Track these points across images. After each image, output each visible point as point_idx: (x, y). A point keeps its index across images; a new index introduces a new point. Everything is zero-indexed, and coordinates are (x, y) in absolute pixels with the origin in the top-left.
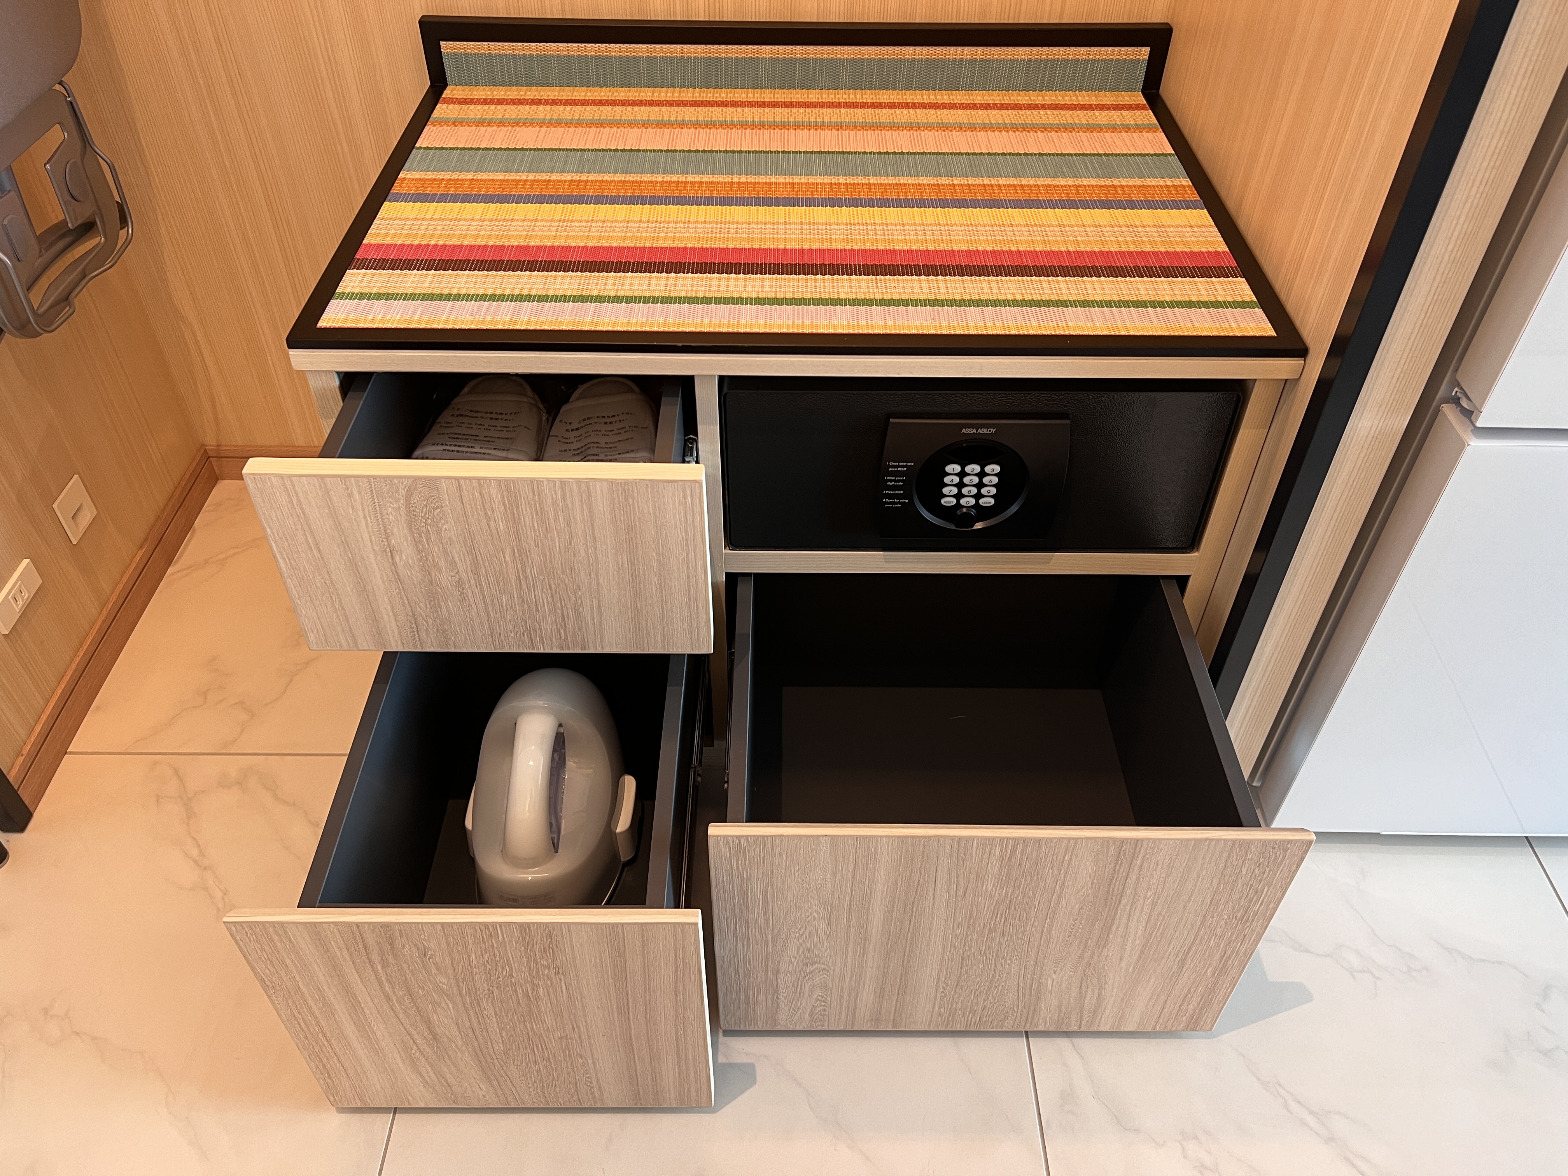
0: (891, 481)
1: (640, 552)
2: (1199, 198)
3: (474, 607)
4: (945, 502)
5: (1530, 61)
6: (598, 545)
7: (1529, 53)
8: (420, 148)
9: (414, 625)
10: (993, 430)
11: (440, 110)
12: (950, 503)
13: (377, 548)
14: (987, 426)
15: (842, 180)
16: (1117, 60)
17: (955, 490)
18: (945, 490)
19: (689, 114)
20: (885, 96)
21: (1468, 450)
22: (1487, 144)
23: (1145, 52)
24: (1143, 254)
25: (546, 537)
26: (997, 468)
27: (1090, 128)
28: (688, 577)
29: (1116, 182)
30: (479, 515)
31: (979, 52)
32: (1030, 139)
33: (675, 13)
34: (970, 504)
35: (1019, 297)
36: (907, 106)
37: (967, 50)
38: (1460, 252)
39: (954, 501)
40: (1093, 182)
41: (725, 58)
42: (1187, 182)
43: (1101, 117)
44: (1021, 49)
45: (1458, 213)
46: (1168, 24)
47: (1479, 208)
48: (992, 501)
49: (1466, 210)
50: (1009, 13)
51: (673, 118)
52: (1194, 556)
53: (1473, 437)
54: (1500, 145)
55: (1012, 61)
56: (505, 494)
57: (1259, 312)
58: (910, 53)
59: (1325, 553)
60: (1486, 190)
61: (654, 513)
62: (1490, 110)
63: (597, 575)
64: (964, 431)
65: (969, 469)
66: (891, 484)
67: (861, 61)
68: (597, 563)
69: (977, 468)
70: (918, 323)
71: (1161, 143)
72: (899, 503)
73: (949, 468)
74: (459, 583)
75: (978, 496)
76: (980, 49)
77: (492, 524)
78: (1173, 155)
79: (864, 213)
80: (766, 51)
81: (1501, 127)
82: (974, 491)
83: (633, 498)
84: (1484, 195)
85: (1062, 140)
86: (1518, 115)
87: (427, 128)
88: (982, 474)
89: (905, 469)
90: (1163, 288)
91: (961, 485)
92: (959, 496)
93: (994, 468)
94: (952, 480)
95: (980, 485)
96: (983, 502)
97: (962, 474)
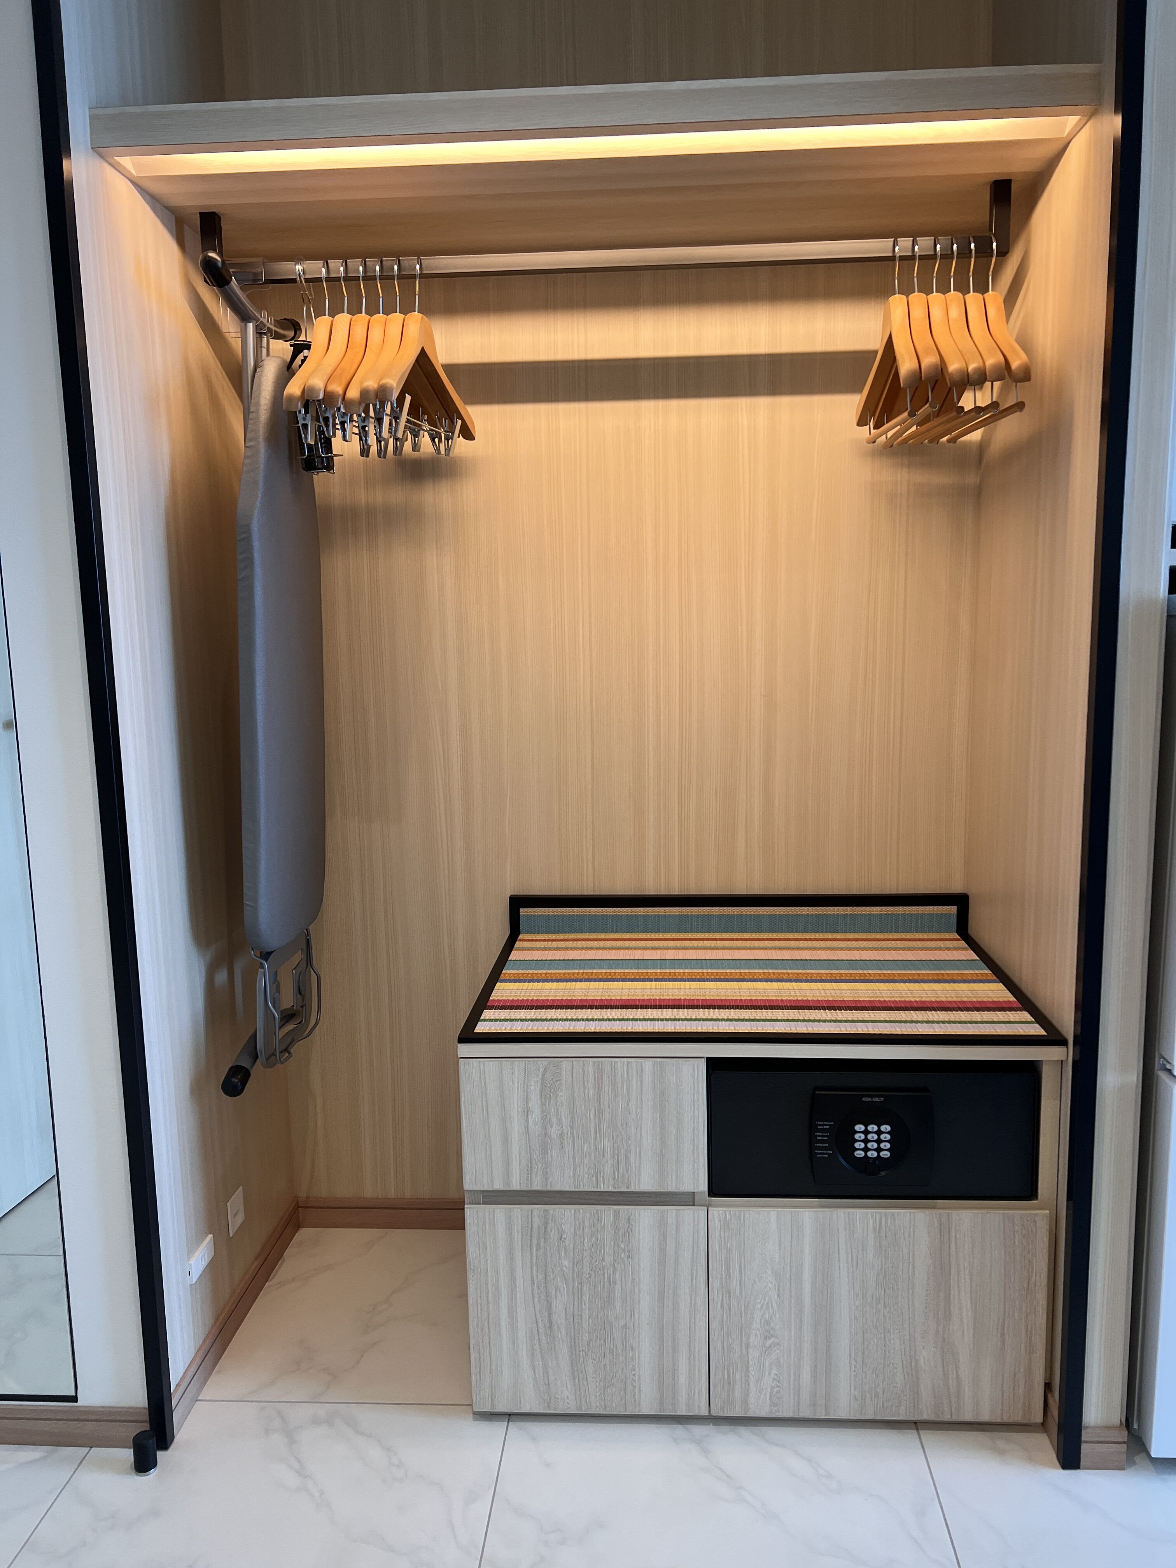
0: (819, 1136)
1: (667, 1110)
2: (997, 979)
3: (567, 1154)
4: (857, 1154)
6: (644, 1106)
8: (511, 960)
9: (529, 1169)
11: (518, 944)
12: (860, 1154)
13: (520, 1110)
14: (878, 1096)
15: (771, 971)
16: (937, 913)
17: (863, 1145)
18: (857, 1145)
19: (671, 944)
23: (953, 910)
24: (962, 1002)
25: (615, 1100)
26: (888, 1128)
27: (925, 949)
28: (694, 1129)
29: (943, 972)
30: (580, 1085)
31: (849, 910)
32: (886, 954)
33: (660, 890)
34: (874, 1156)
36: (806, 940)
37: (840, 909)
39: (863, 1154)
40: (929, 972)
41: (691, 915)
42: (989, 972)
43: (931, 944)
44: (875, 907)
46: (965, 893)
48: (888, 1154)
50: (865, 888)
51: (661, 946)
52: (1035, 1203)
55: (870, 915)
56: (596, 1070)
57: (1036, 1025)
58: (805, 910)
61: (676, 1082)
63: (641, 1128)
64: (864, 1099)
65: (869, 1128)
66: (820, 1138)
67: (777, 916)
68: (642, 1120)
69: (875, 1128)
71: (971, 955)
72: (826, 1154)
73: (857, 1128)
74: (562, 1135)
75: (879, 1150)
76: (849, 908)
77: (586, 1092)
78: (978, 959)
80: (716, 911)
82: (875, 1145)
83: (665, 1073)
85: (906, 954)
87: (513, 952)
88: (879, 1133)
89: (828, 1127)
90: (976, 1016)
91: (866, 1141)
92: (866, 1150)
93: (886, 1128)
94: (860, 1137)
95: (879, 1141)
96: (883, 1154)
97: (866, 1132)
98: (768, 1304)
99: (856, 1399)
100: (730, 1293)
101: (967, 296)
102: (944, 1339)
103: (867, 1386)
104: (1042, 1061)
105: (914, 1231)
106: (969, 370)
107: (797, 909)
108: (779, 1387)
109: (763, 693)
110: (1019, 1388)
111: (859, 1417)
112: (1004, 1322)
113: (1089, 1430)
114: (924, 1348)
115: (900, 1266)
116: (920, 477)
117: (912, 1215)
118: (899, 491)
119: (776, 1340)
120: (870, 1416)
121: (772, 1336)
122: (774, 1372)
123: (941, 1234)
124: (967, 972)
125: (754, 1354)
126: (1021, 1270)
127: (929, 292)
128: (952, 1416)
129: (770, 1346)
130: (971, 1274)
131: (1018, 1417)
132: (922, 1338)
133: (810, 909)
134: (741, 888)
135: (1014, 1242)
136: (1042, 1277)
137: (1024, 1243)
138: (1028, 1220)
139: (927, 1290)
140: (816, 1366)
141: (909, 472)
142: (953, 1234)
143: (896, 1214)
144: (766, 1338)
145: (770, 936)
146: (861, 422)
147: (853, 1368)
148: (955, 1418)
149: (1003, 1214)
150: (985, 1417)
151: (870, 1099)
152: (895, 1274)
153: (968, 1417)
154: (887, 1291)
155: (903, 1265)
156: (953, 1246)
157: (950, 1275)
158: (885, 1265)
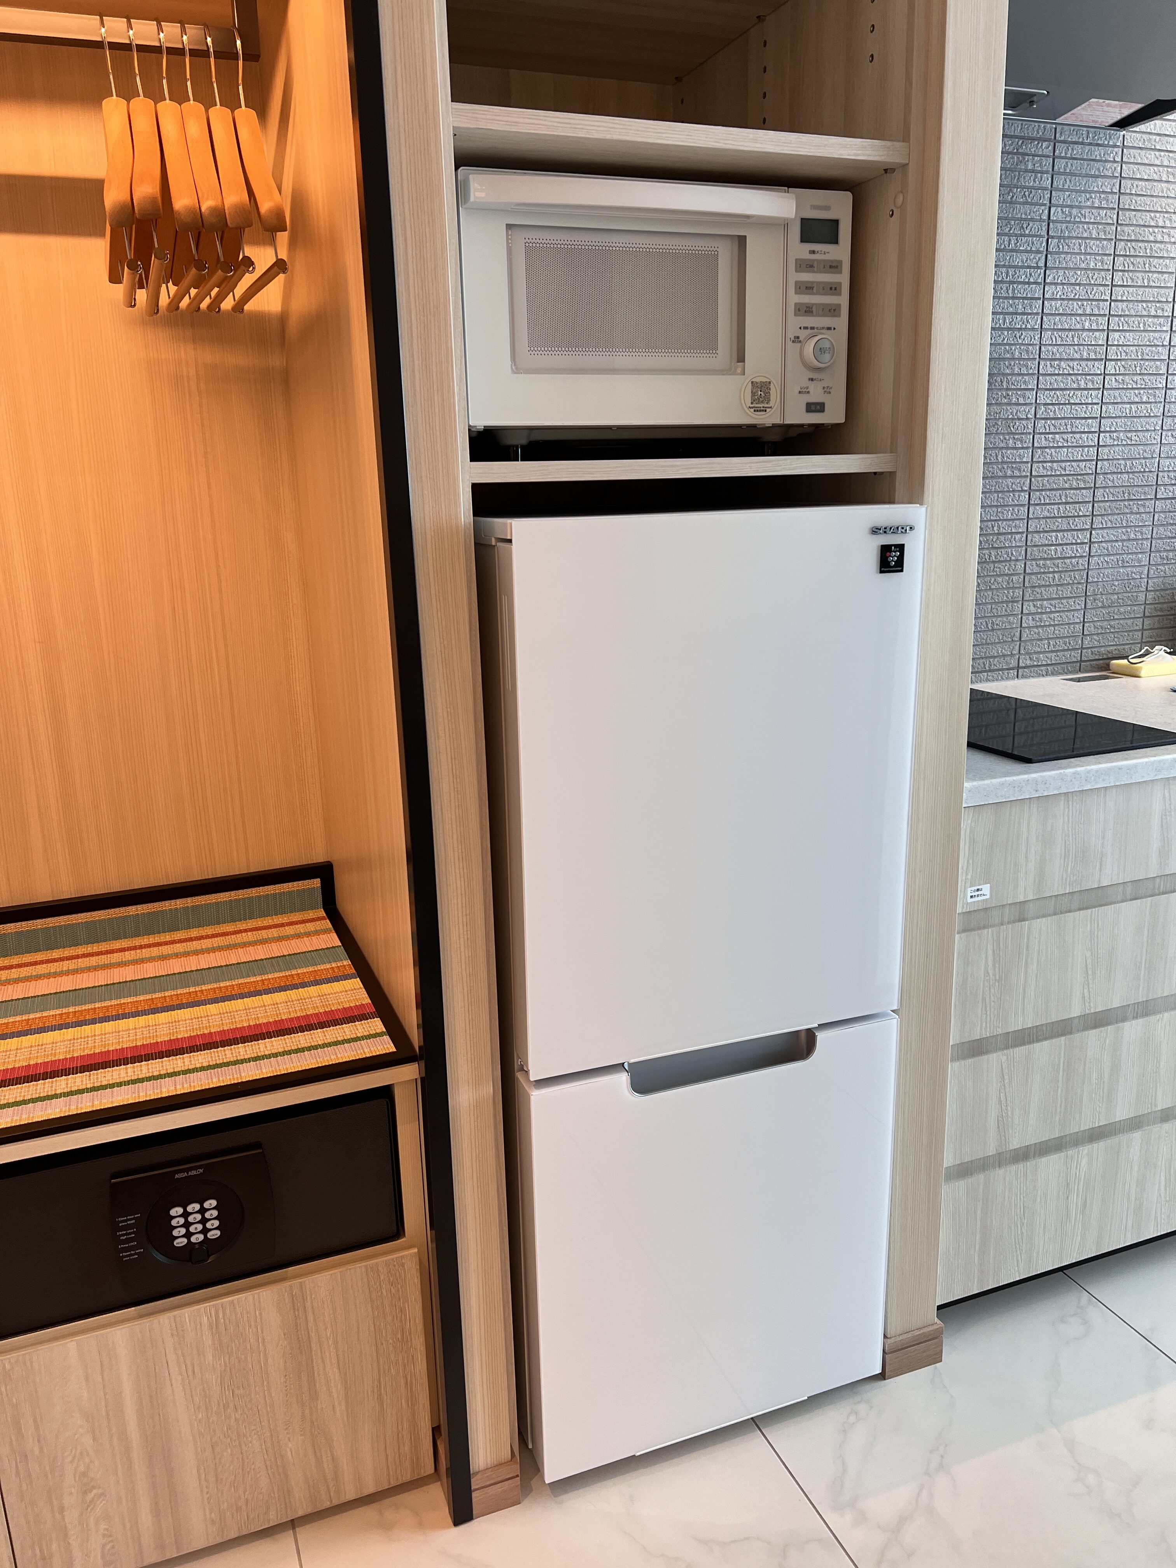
0: (123, 1235)
2: (355, 972)
4: (177, 1244)
5: (458, 853)
7: (456, 849)
10: (201, 1171)
12: (182, 1243)
14: (195, 1168)
16: (298, 890)
17: (183, 1231)
18: (175, 1233)
20: (117, 945)
21: (532, 1098)
22: (456, 902)
23: (316, 883)
24: (307, 1016)
26: (214, 1203)
27: (280, 939)
29: (294, 972)
31: (189, 902)
32: (232, 955)
34: (200, 1240)
35: (205, 1064)
36: (134, 948)
37: (178, 901)
38: (471, 969)
39: (184, 1241)
40: (276, 975)
42: (348, 962)
43: (289, 930)
44: (222, 894)
45: (458, 946)
46: (329, 861)
47: (469, 940)
48: (218, 1233)
49: (462, 943)
50: (208, 872)
52: (403, 1241)
53: (535, 1090)
54: (464, 902)
55: (217, 903)
57: (387, 1038)
58: (132, 910)
59: (480, 1206)
60: (469, 929)
62: (448, 884)
64: (177, 1176)
65: (190, 1209)
66: (124, 1238)
67: (94, 922)
69: (197, 1207)
70: (120, 1098)
71: (333, 940)
72: (135, 1254)
73: (173, 1212)
75: (205, 1231)
76: (189, 900)
78: (340, 946)
79: (87, 1029)
81: (459, 891)
82: (200, 1227)
84: (469, 932)
85: (257, 951)
86: (466, 883)
88: (202, 1211)
89: (133, 1221)
90: (319, 1036)
91: (187, 1225)
92: (188, 1235)
93: (211, 1203)
94: (178, 1222)
95: (204, 1221)
96: (210, 1235)
97: (186, 1215)
98: (81, 1453)
99: (213, 1522)
100: (26, 1456)
101: (211, 111)
102: (312, 1422)
103: (226, 1504)
104: (393, 1084)
105: (261, 1314)
106: (203, 210)
107: (122, 909)
108: (112, 1541)
109: (37, 639)
110: (404, 1447)
111: (219, 1540)
112: (379, 1381)
113: (479, 1476)
114: (289, 1440)
115: (249, 1359)
116: (210, 356)
117: (256, 1296)
118: (185, 374)
119: (100, 1491)
120: (233, 1534)
121: (94, 1487)
122: (103, 1526)
123: (294, 1309)
124: (322, 967)
125: (71, 1517)
126: (393, 1320)
127: (158, 97)
128: (331, 1501)
129: (91, 1502)
130: (336, 1343)
131: (407, 1477)
132: (286, 1429)
133: (139, 907)
134: (44, 893)
135: (382, 1293)
136: (417, 1321)
137: (393, 1291)
138: (395, 1266)
139: (286, 1376)
140: (156, 1504)
141: (195, 349)
142: (308, 1304)
143: (235, 1302)
144: (85, 1492)
145: (90, 949)
146: (115, 278)
147: (205, 1490)
148: (336, 1502)
149: (366, 1267)
150: (370, 1488)
151: (186, 1174)
152: (244, 1369)
153: (351, 1495)
154: (236, 1392)
155: (252, 1356)
156: (311, 1318)
157: (311, 1351)
158: (229, 1363)
